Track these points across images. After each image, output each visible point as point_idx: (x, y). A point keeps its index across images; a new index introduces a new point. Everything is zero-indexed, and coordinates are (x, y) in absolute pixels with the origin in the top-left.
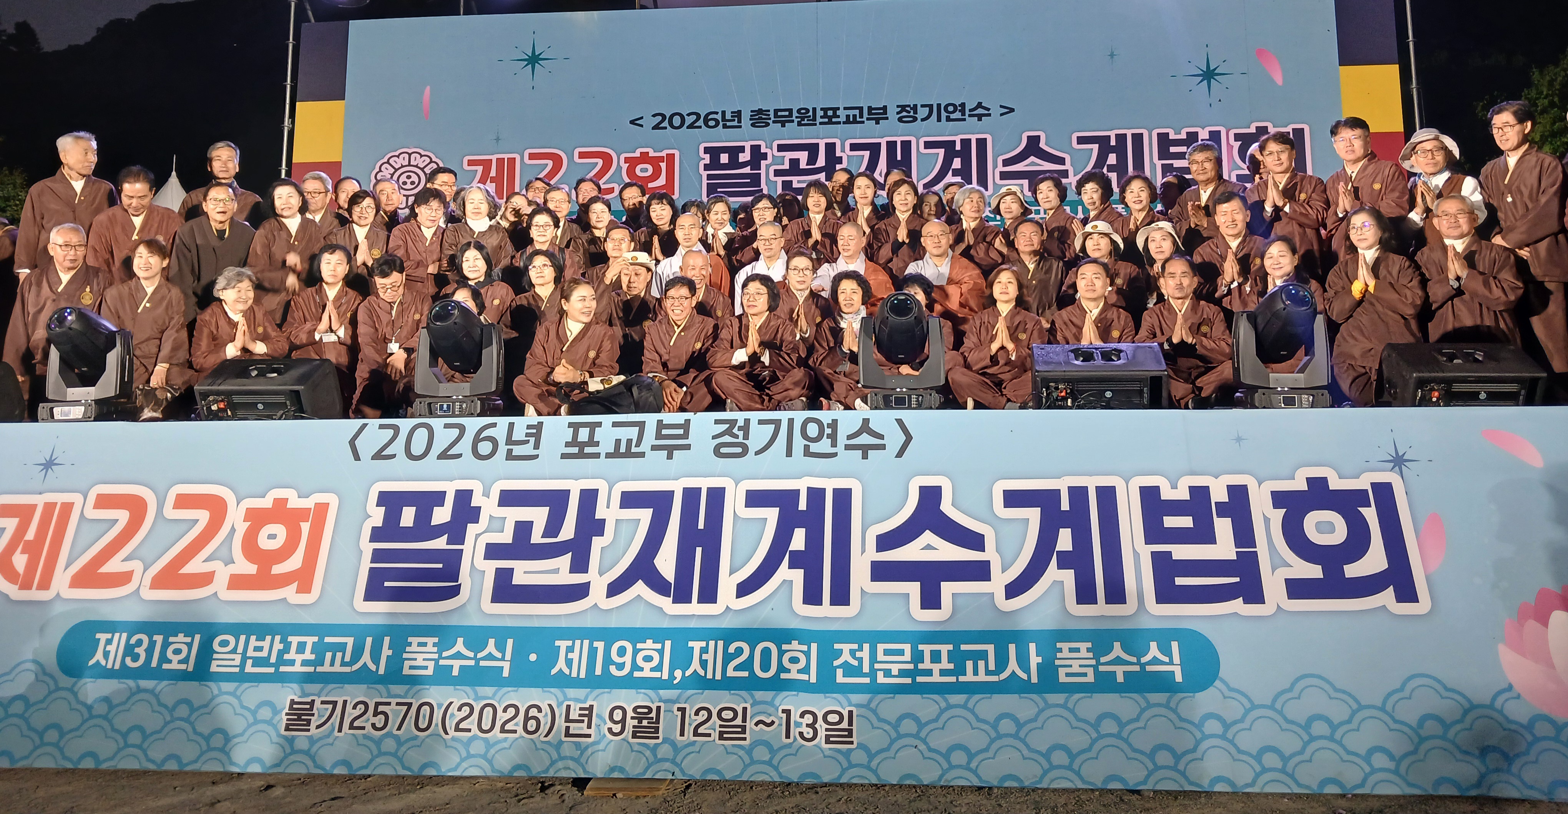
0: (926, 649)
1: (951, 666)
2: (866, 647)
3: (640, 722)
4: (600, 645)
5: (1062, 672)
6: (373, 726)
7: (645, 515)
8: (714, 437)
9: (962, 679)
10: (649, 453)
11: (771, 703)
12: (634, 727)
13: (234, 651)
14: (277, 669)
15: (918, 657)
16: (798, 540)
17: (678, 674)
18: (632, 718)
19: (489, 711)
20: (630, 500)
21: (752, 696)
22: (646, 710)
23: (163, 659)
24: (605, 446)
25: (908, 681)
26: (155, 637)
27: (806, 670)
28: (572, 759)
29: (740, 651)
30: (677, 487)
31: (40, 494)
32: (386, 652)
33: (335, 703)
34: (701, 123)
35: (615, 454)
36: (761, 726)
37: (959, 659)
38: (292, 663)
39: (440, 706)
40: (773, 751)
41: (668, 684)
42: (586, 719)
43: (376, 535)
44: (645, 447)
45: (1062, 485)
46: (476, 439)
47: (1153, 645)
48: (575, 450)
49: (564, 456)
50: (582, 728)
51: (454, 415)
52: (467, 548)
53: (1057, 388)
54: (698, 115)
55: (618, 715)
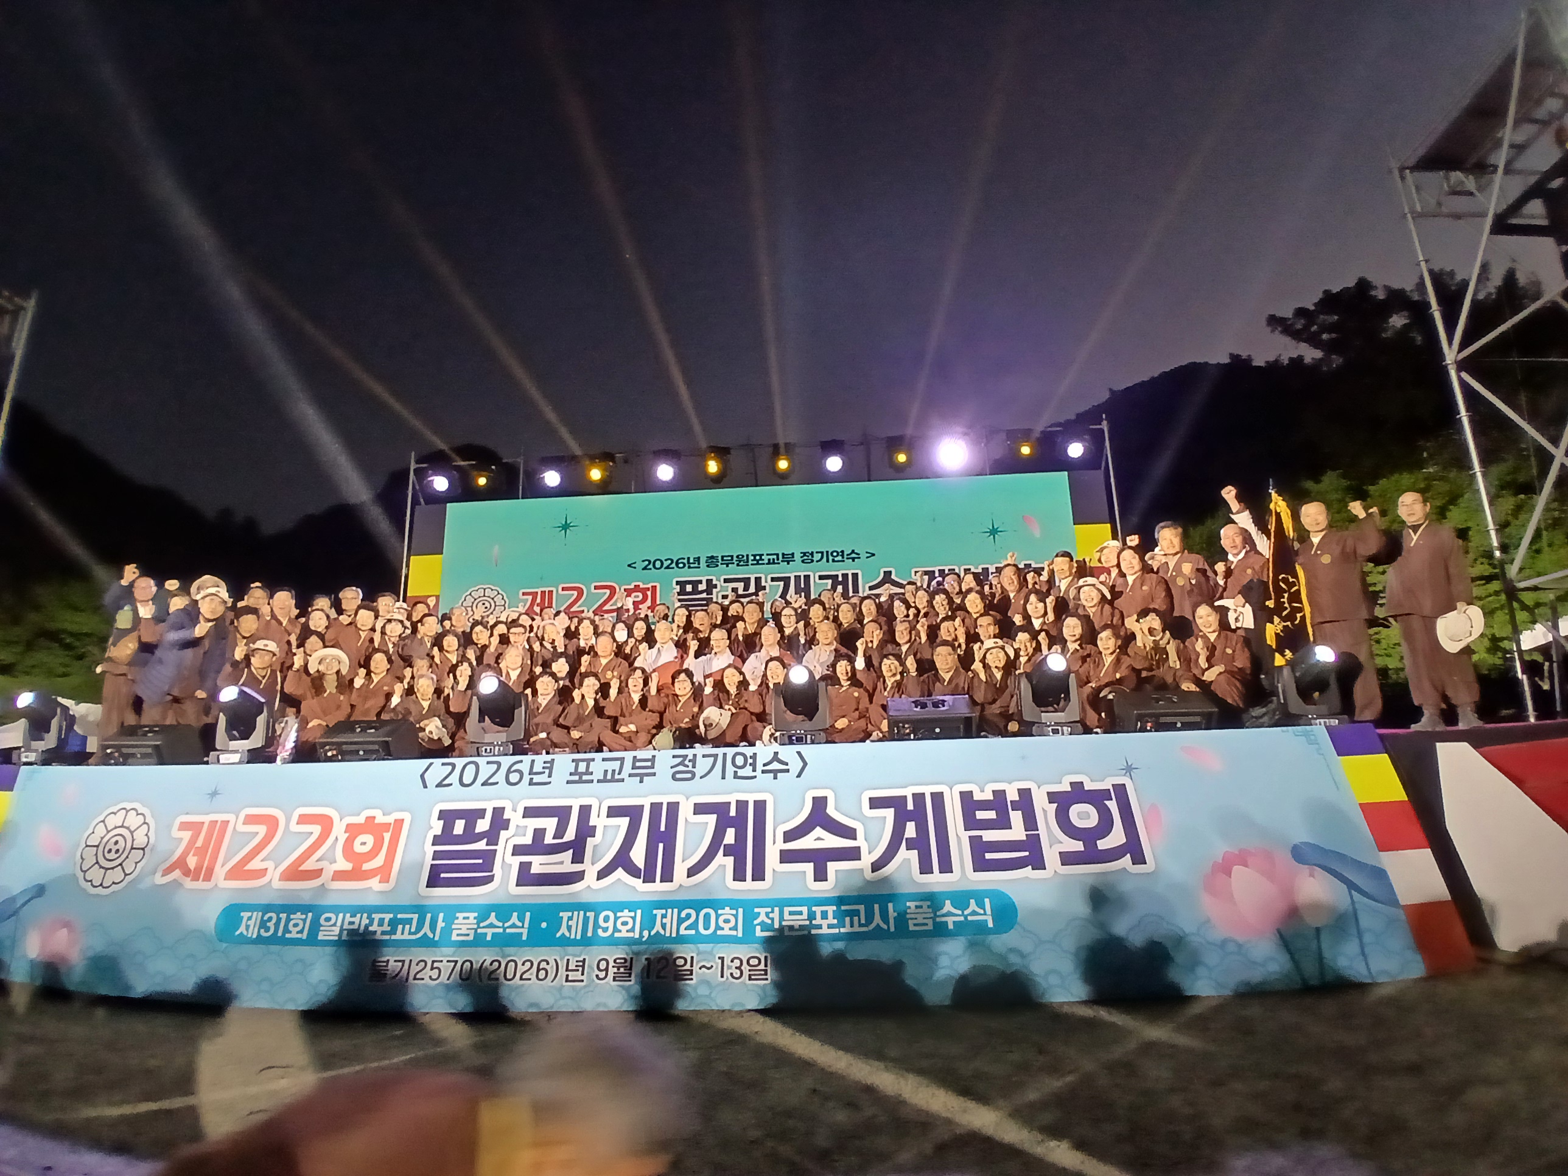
0: (818, 910)
1: (835, 921)
2: (776, 909)
3: (619, 969)
4: (591, 915)
5: (910, 922)
6: (430, 977)
7: (624, 822)
8: (672, 767)
9: (843, 930)
10: (627, 779)
11: (711, 953)
12: (614, 973)
13: (335, 925)
15: (812, 916)
16: (730, 837)
18: (613, 967)
19: (511, 964)
20: (613, 812)
21: (698, 948)
22: (623, 961)
23: (286, 930)
24: (598, 775)
25: (805, 933)
26: (281, 915)
27: (735, 928)
28: (570, 998)
29: (688, 916)
30: (646, 803)
31: (208, 814)
32: (441, 924)
33: (403, 962)
34: (674, 565)
35: (604, 780)
36: (703, 969)
37: (840, 916)
38: (374, 932)
39: (477, 961)
40: (712, 988)
41: (638, 941)
42: (580, 969)
43: (436, 841)
44: (625, 774)
45: (908, 792)
46: (509, 772)
47: (972, 901)
48: (576, 778)
49: (568, 782)
50: (577, 975)
51: (494, 755)
52: (500, 848)
53: (904, 727)
54: (672, 561)
55: (603, 965)
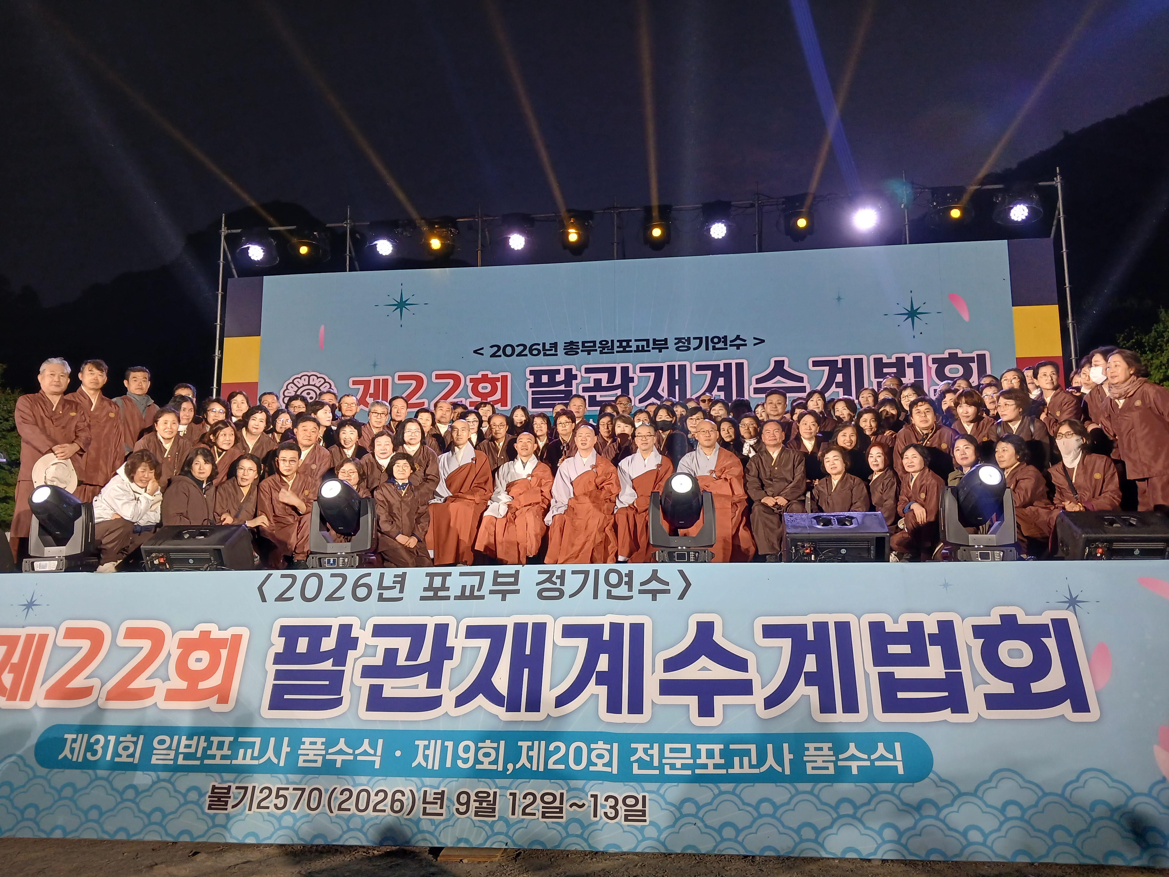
0: (703, 748)
1: (722, 761)
2: (656, 746)
3: (481, 804)
4: (450, 744)
5: (809, 766)
6: (276, 806)
7: (484, 644)
8: (538, 584)
9: (730, 771)
10: (488, 596)
11: (582, 790)
12: (476, 808)
13: (169, 748)
14: (202, 762)
15: (696, 754)
16: (603, 663)
17: (510, 766)
18: (475, 801)
19: (364, 795)
20: (473, 632)
21: (568, 784)
22: (486, 795)
23: (116, 754)
24: (455, 590)
25: (689, 772)
26: (110, 737)
27: (609, 764)
28: (428, 833)
29: (557, 749)
30: (510, 622)
31: (23, 627)
32: (286, 749)
34: (527, 352)
35: (462, 597)
36: (574, 807)
37: (727, 755)
38: (213, 757)
39: (326, 791)
40: (584, 827)
41: (503, 774)
42: (439, 801)
43: (279, 659)
44: (485, 591)
45: (809, 620)
46: (356, 586)
47: (881, 745)
48: (431, 594)
49: (423, 598)
50: (436, 809)
51: (338, 567)
52: (348, 669)
53: (803, 547)
54: (525, 346)
55: (464, 799)
